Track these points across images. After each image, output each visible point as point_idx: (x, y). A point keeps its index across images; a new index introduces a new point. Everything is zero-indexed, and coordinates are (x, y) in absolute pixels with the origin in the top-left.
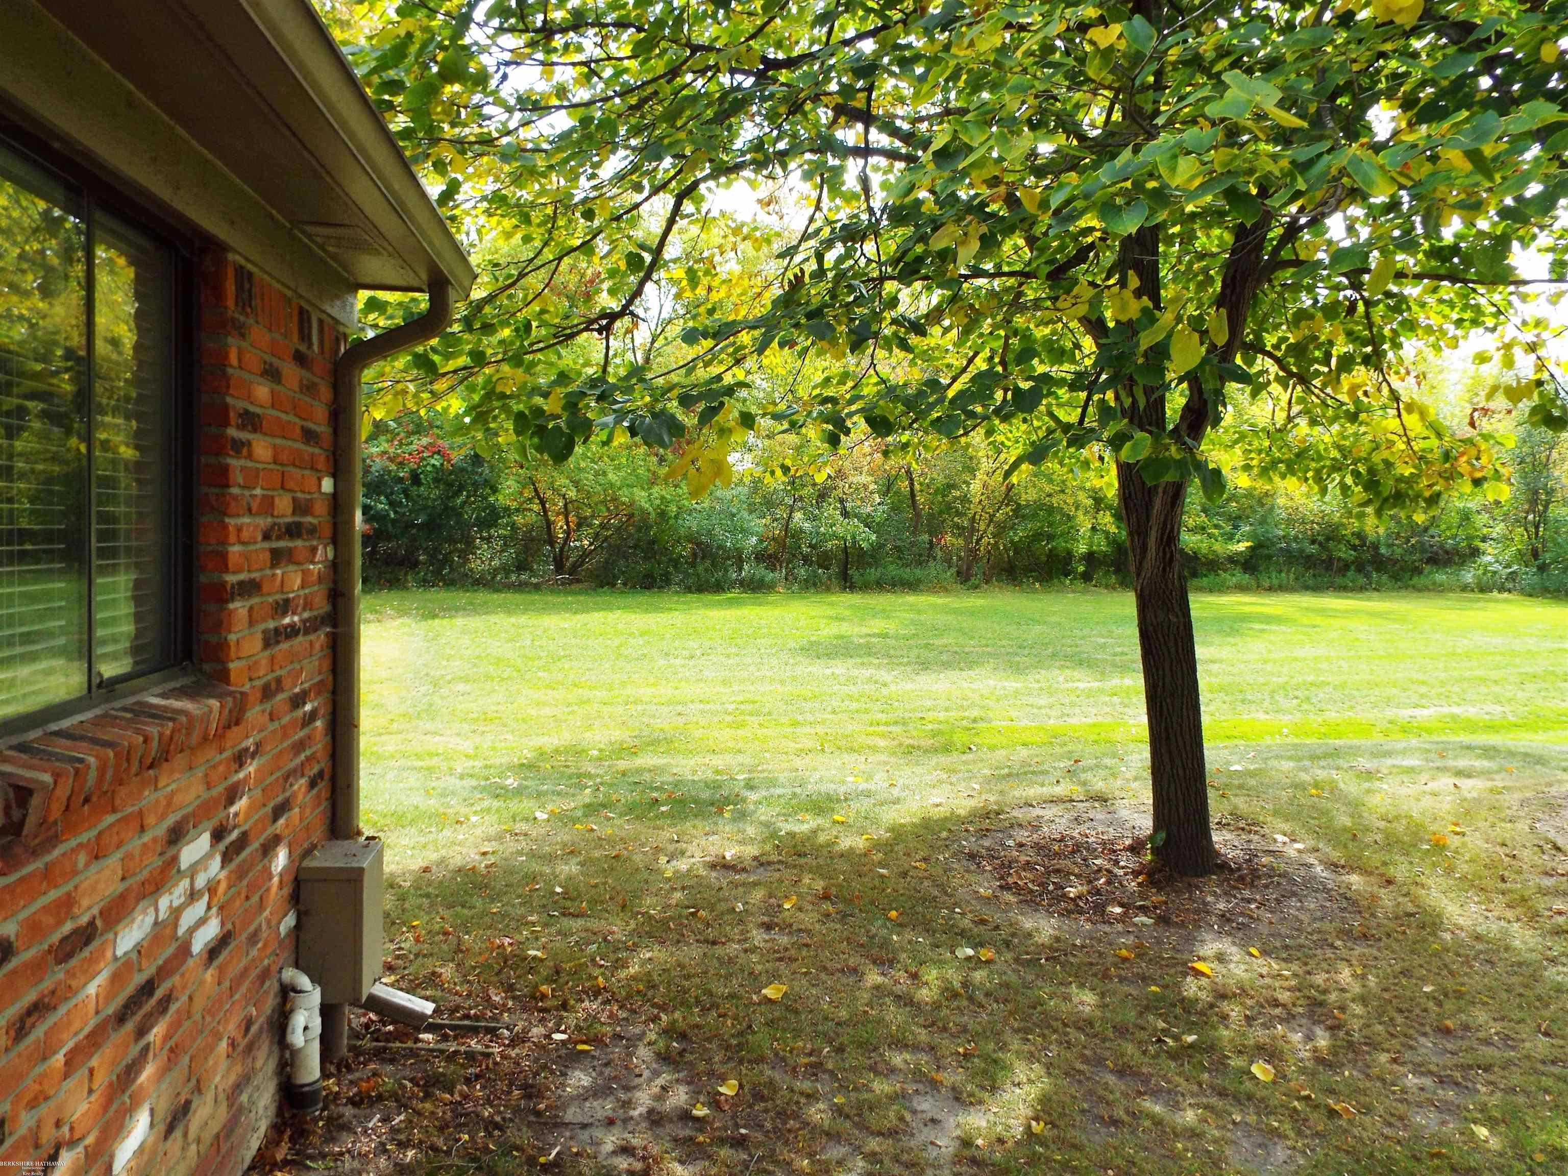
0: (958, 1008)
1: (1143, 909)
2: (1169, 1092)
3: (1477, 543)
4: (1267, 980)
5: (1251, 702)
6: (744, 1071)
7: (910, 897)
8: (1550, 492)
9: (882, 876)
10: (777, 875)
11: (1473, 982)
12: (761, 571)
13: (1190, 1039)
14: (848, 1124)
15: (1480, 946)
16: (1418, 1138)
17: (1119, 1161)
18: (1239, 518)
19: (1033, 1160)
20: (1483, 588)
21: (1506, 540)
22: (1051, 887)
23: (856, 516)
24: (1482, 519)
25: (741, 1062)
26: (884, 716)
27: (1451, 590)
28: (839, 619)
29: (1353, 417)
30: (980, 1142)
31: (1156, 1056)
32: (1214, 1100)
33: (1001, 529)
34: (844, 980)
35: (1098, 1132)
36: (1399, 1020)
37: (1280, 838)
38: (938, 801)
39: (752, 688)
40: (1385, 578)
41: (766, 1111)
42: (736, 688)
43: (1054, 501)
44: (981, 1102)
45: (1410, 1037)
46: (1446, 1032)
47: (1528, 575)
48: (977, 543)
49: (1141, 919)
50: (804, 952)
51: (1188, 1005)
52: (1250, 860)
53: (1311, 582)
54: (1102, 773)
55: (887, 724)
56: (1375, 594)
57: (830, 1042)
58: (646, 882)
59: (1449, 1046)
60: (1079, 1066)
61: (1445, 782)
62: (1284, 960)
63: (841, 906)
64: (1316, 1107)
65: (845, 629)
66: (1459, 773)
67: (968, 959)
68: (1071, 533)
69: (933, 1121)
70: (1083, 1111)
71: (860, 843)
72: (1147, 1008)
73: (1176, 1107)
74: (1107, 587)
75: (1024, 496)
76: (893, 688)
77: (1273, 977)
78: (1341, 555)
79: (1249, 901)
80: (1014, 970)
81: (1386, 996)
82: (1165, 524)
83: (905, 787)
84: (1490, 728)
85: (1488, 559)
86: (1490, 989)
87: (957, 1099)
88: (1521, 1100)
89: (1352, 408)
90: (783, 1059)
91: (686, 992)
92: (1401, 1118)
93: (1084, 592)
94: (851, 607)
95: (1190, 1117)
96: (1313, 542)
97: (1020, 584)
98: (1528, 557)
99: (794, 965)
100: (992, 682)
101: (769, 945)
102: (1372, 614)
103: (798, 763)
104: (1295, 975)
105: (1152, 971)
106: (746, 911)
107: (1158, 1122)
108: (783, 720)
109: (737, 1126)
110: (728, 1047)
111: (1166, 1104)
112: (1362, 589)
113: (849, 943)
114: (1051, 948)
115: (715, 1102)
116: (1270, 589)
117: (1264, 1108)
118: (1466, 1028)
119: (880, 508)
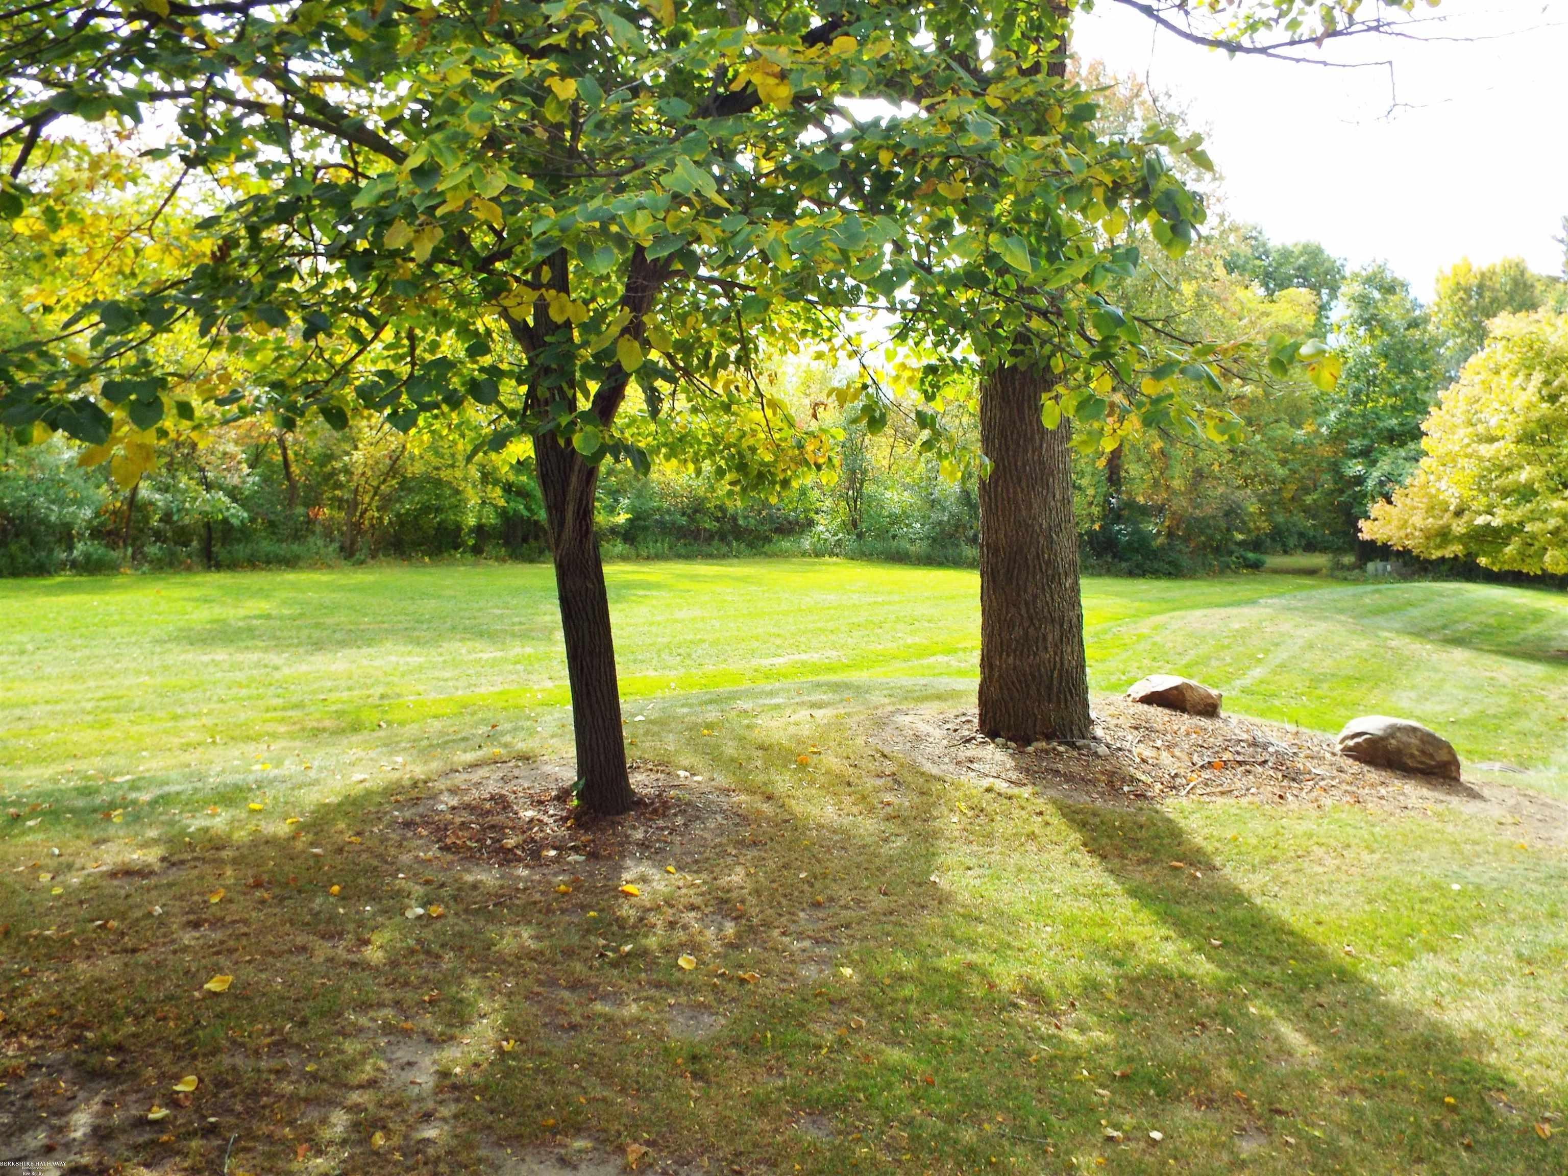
0: (417, 963)
1: (575, 849)
2: (615, 994)
3: (812, 515)
4: (684, 891)
5: (642, 661)
6: (200, 1065)
7: (352, 871)
8: (864, 472)
9: (316, 856)
10: (195, 872)
11: (834, 865)
12: (97, 549)
13: (628, 948)
14: (325, 1086)
15: (836, 838)
16: (805, 985)
17: (583, 1056)
18: (618, 491)
19: (509, 1073)
20: (818, 554)
21: (833, 512)
22: (489, 842)
23: (221, 488)
24: (815, 494)
25: (194, 1057)
26: (281, 701)
27: (794, 556)
28: (206, 600)
29: (727, 408)
30: (458, 1070)
31: (602, 966)
32: (652, 992)
33: (386, 503)
34: (294, 959)
35: (560, 1038)
36: (784, 902)
37: (682, 773)
38: (361, 777)
39: (111, 682)
40: (743, 546)
41: (234, 1095)
42: (92, 683)
43: (442, 474)
44: (452, 1038)
45: (793, 914)
46: (817, 905)
47: (850, 541)
48: (361, 516)
49: (573, 857)
50: (244, 942)
51: (621, 923)
52: (660, 795)
53: (683, 551)
54: (522, 734)
55: (284, 709)
56: (736, 561)
57: (291, 1019)
58: (30, 903)
59: (821, 915)
60: (536, 989)
61: (804, 713)
62: (696, 872)
63: (277, 891)
64: (731, 979)
65: (217, 612)
66: (813, 705)
67: (419, 917)
68: (459, 507)
69: (410, 1064)
70: (545, 1025)
71: (283, 829)
72: (588, 931)
73: (622, 1004)
74: (497, 559)
75: (410, 470)
76: (286, 671)
77: (688, 887)
78: (707, 526)
79: (662, 829)
80: (465, 921)
81: (774, 885)
82: (581, 500)
83: (321, 769)
84: (830, 669)
85: (820, 528)
86: (845, 868)
87: (429, 1040)
88: (872, 943)
89: (725, 399)
90: (242, 1045)
91: (110, 1005)
92: (792, 974)
93: (475, 565)
94: (220, 587)
95: (634, 1009)
96: (684, 514)
97: (409, 558)
98: (850, 527)
99: (235, 956)
100: (393, 659)
101: (201, 942)
102: (737, 579)
103: (187, 757)
104: (704, 883)
105: (589, 899)
106: (167, 913)
107: (609, 1019)
108: (159, 714)
109: (204, 1117)
110: (176, 1048)
111: (614, 1003)
112: (724, 556)
113: (292, 924)
114: (496, 895)
115: (173, 1102)
116: (648, 558)
117: (691, 988)
118: (831, 899)
119: (250, 480)
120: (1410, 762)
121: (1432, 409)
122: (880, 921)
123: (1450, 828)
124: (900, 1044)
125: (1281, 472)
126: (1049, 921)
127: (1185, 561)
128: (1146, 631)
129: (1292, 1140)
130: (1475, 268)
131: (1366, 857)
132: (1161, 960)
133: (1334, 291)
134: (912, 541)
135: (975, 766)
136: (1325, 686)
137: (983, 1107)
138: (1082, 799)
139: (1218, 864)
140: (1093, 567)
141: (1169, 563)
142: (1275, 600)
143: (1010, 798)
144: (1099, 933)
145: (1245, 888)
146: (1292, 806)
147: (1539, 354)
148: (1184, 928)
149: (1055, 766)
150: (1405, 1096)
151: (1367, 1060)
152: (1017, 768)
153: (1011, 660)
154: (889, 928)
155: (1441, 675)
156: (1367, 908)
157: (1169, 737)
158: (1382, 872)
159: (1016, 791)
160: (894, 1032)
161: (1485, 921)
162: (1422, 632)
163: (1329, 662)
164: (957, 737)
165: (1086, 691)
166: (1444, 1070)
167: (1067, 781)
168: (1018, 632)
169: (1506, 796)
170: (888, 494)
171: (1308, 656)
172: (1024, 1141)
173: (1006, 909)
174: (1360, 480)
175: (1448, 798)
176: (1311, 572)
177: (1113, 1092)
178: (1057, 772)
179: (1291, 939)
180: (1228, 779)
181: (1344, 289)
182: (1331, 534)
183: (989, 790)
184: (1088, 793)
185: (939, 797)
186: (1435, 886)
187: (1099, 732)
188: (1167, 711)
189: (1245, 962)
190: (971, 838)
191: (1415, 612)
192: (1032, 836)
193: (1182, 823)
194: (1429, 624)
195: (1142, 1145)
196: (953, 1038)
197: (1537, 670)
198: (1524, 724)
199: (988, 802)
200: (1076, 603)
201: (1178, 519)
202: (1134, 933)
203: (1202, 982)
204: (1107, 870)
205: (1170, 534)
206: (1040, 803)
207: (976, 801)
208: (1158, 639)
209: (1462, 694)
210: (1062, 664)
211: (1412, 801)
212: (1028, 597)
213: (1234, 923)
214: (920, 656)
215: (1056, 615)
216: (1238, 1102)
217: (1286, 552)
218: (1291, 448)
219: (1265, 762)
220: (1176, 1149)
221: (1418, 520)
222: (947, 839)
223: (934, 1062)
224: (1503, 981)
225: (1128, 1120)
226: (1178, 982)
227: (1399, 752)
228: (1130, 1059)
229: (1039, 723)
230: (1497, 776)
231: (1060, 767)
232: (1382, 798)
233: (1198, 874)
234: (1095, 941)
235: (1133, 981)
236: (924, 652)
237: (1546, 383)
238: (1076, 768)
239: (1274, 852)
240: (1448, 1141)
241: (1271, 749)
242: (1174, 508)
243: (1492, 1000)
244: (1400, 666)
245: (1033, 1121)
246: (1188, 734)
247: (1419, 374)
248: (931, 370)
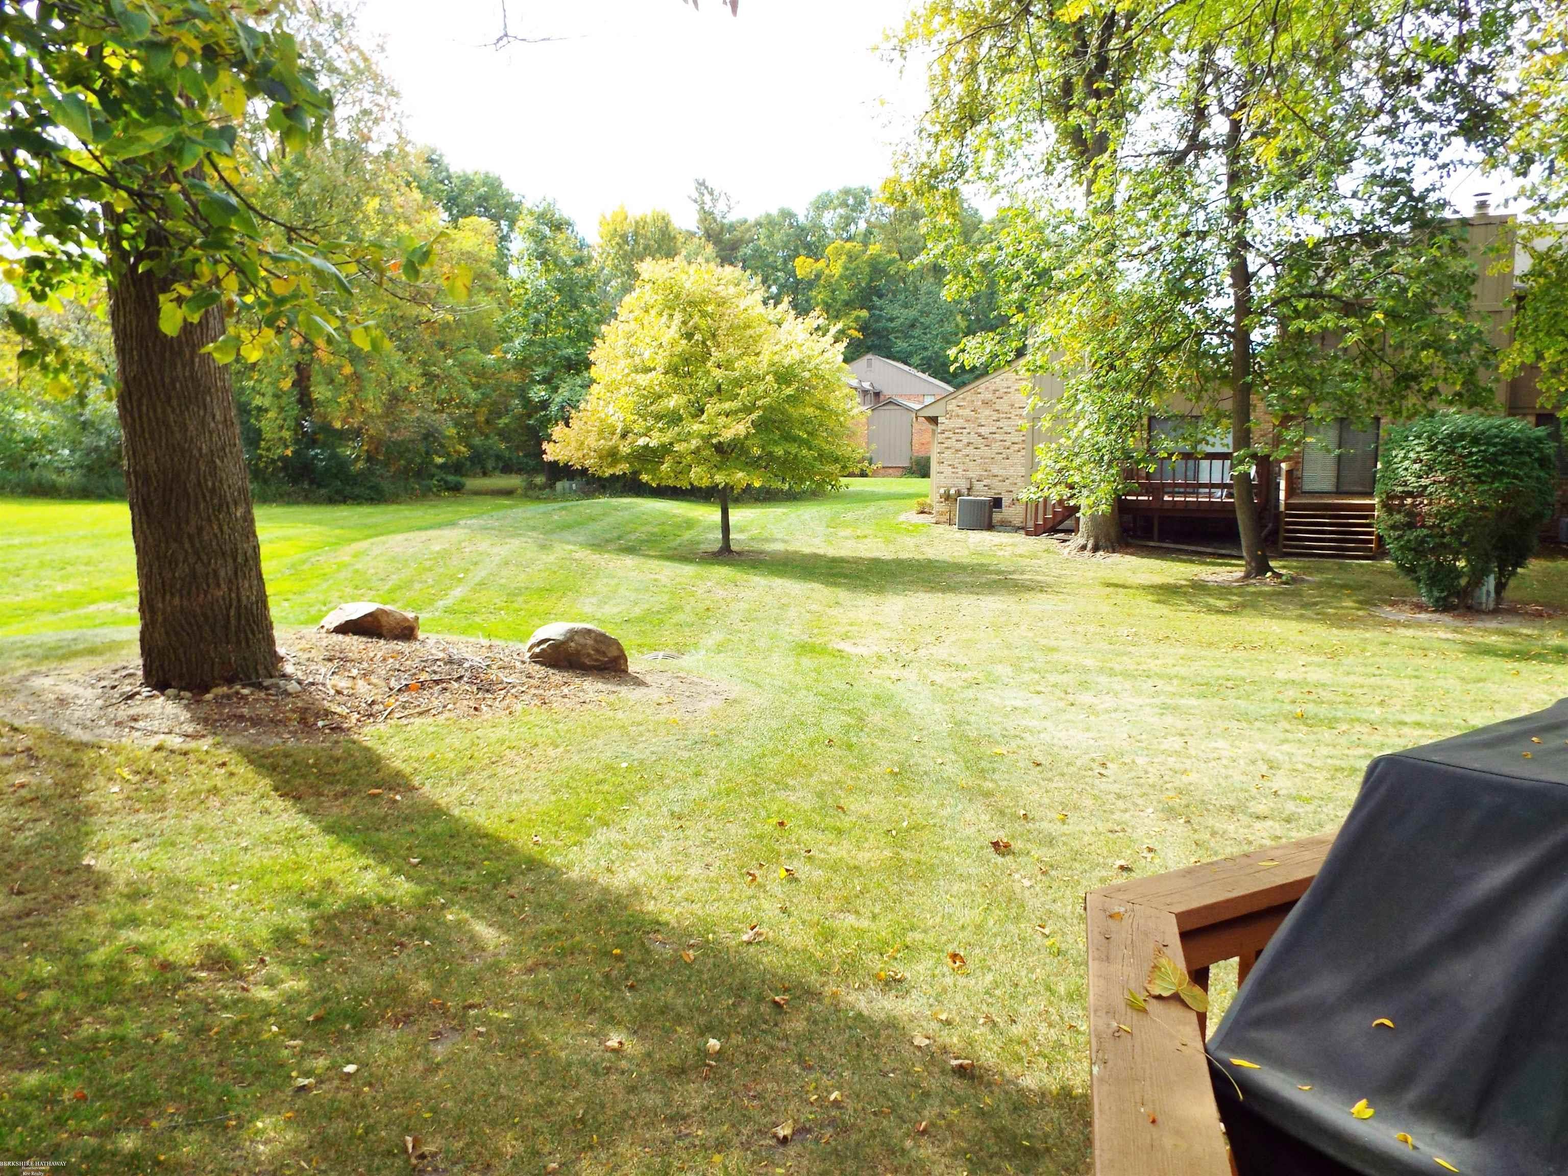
120: (587, 661)
121: (598, 342)
122: (12, 928)
123: (620, 714)
124: (40, 1065)
125: (473, 395)
126: (235, 879)
127: (386, 485)
128: (347, 559)
129: (482, 1029)
130: (631, 218)
131: (551, 753)
132: (359, 891)
133: (512, 223)
134: (60, 471)
135: (141, 724)
136: (521, 599)
137: (151, 1104)
138: (273, 742)
139: (417, 784)
140: (289, 495)
141: (371, 488)
142: (474, 521)
143: (185, 754)
144: (291, 878)
145: (443, 802)
146: (488, 716)
147: (677, 297)
148: (382, 853)
149: (238, 712)
150: (581, 958)
151: (550, 935)
152: (194, 719)
153: (176, 602)
154: (22, 933)
155: (616, 581)
156: (553, 798)
157: (365, 665)
158: (565, 763)
159: (193, 744)
160: (33, 1053)
161: (646, 789)
162: (599, 545)
163: (523, 576)
164: (116, 693)
165: (270, 627)
166: (613, 927)
167: (254, 725)
168: (182, 570)
169: (663, 680)
170: (20, 415)
171: (504, 573)
172: (201, 1125)
173: (181, 876)
174: (544, 404)
175: (618, 688)
176: (508, 493)
177: (306, 1041)
178: (241, 718)
179: (485, 841)
180: (425, 699)
181: (520, 224)
182: (525, 456)
183: (158, 749)
184: (278, 734)
185: (93, 767)
186: (609, 768)
187: (289, 669)
188: (364, 639)
189: (443, 873)
190: (137, 806)
191: (597, 527)
192: (215, 791)
193: (381, 750)
194: (608, 536)
195: (336, 1083)
196: (113, 1037)
197: (689, 570)
198: (679, 617)
199: (158, 763)
200: (250, 533)
201: (377, 443)
202: (332, 870)
203: (401, 902)
204: (301, 811)
205: (370, 459)
206: (223, 754)
207: (141, 763)
208: (359, 566)
209: (633, 596)
210: (239, 600)
211: (591, 695)
212: (192, 530)
213: (433, 838)
214: (74, 606)
215: (227, 548)
216: (434, 1009)
217: (485, 474)
218: (482, 372)
219: (461, 677)
220: (371, 1075)
221: (592, 441)
222: (105, 813)
223: (87, 1073)
224: (660, 838)
225: (321, 1063)
226: (378, 909)
227: (578, 653)
228: (325, 1000)
229: (217, 667)
230: (659, 665)
231: (245, 711)
232: (565, 696)
233: (398, 797)
234: (289, 888)
235: (328, 919)
236: (77, 602)
237: (684, 323)
238: (263, 710)
239: (470, 763)
240: (615, 988)
241: (466, 665)
242: (371, 432)
243: (651, 856)
244: (583, 575)
245: (212, 1098)
246: (384, 660)
247: (589, 309)
248: (35, 263)
